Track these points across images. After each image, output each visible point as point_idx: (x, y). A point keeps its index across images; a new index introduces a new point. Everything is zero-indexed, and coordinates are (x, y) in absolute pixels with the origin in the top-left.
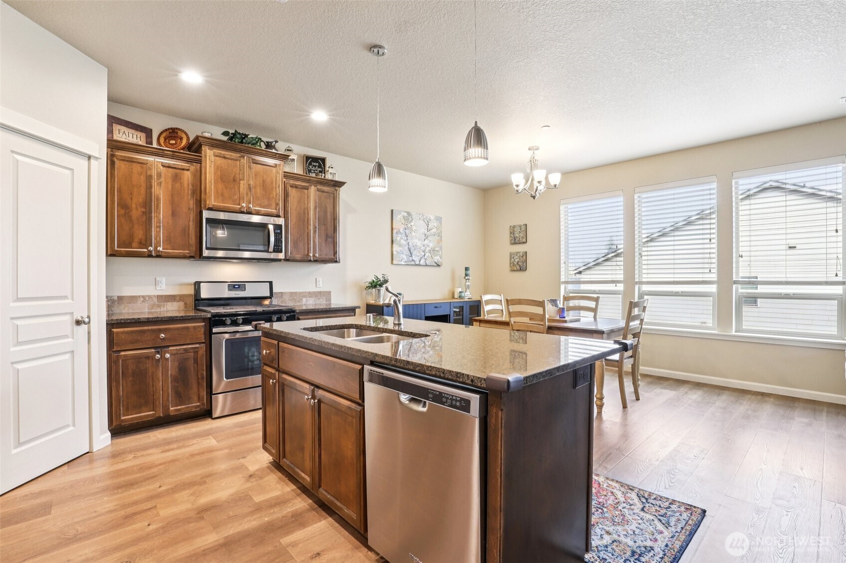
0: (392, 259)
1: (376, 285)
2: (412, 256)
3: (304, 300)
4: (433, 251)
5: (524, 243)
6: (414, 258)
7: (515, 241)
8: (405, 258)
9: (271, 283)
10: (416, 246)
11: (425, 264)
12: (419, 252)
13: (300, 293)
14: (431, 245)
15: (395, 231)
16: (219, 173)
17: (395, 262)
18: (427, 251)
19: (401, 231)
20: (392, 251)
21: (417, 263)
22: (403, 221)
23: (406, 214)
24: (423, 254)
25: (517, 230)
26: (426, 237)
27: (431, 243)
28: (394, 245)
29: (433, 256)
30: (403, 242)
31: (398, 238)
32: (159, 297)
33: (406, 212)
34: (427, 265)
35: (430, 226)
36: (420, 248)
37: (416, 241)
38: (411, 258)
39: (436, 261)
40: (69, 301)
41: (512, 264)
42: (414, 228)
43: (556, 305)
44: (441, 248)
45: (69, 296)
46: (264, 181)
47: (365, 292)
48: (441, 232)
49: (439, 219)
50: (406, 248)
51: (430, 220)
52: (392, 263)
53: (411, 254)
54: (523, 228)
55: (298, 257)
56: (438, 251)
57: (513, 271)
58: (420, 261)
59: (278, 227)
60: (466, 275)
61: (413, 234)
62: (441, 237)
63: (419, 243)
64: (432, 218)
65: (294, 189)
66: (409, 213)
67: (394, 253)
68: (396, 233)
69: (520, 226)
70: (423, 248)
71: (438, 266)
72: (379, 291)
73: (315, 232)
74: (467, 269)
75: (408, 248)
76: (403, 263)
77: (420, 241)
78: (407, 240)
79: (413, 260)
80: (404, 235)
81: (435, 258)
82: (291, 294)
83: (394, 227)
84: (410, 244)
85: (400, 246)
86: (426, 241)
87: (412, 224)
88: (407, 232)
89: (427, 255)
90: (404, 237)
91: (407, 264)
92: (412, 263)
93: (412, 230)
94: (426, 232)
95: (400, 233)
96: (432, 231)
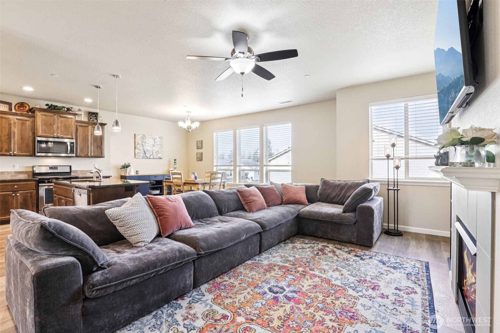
0: (135, 156)
1: (126, 167)
4: (158, 152)
5: (201, 148)
6: (147, 155)
7: (198, 148)
9: (70, 167)
10: (148, 150)
12: (150, 152)
13: (86, 171)
14: (157, 149)
15: (136, 144)
16: (43, 122)
17: (136, 157)
18: (154, 152)
19: (140, 143)
20: (135, 152)
21: (149, 157)
22: (141, 139)
23: (142, 136)
24: (152, 153)
25: (199, 143)
26: (154, 146)
27: (156, 149)
28: (136, 150)
30: (141, 148)
31: (138, 147)
32: (15, 172)
34: (154, 158)
35: (156, 141)
37: (148, 147)
38: (145, 155)
41: (197, 158)
42: (147, 142)
43: (194, 175)
44: (162, 151)
46: (65, 125)
47: (120, 170)
48: (162, 143)
49: (161, 138)
50: (143, 151)
52: (135, 157)
53: (145, 153)
54: (201, 142)
55: (82, 155)
56: (160, 152)
57: (198, 161)
58: (150, 157)
59: (71, 143)
60: (175, 163)
61: (146, 144)
62: (162, 146)
63: (150, 149)
64: (157, 137)
65: (81, 127)
66: (144, 135)
67: (136, 153)
68: (137, 144)
69: (200, 141)
70: (152, 151)
71: (160, 158)
72: (126, 170)
73: (91, 145)
74: (175, 160)
78: (143, 147)
79: (146, 156)
81: (159, 155)
82: (81, 171)
83: (136, 141)
84: (145, 149)
85: (139, 150)
86: (154, 148)
87: (146, 140)
88: (143, 143)
89: (154, 154)
90: (141, 146)
91: (143, 158)
92: (146, 157)
93: (146, 143)
94: (154, 144)
95: (139, 144)
96: (157, 143)
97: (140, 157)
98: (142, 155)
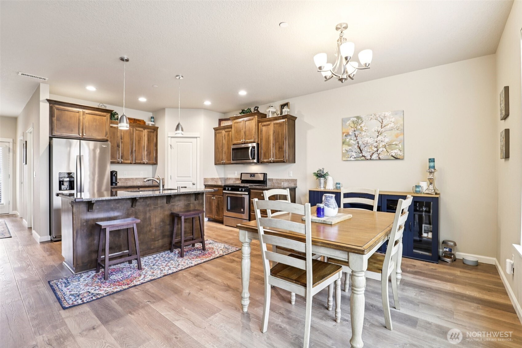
0: (343, 157)
2: (362, 153)
3: (282, 183)
4: (389, 146)
6: (364, 154)
8: (354, 155)
9: (264, 174)
10: (367, 143)
11: (378, 158)
12: (371, 148)
14: (387, 140)
15: (344, 135)
18: (381, 146)
19: (350, 133)
21: (368, 157)
22: (352, 125)
23: (355, 119)
24: (376, 149)
26: (379, 133)
28: (344, 146)
29: (388, 150)
30: (352, 142)
31: (347, 140)
32: (235, 178)
33: (355, 117)
34: (380, 159)
35: (384, 123)
36: (372, 145)
37: (367, 139)
38: (361, 155)
39: (394, 155)
40: (191, 178)
42: (364, 129)
44: (402, 141)
45: (191, 177)
48: (403, 125)
49: (399, 113)
50: (356, 147)
51: (385, 117)
52: (343, 160)
53: (361, 151)
55: (266, 161)
56: (396, 145)
58: (371, 156)
60: (431, 168)
61: (363, 133)
62: (402, 130)
63: (370, 141)
64: (387, 114)
66: (358, 118)
67: (343, 151)
68: (346, 136)
70: (375, 144)
71: (396, 158)
72: (321, 181)
74: (431, 160)
75: (358, 146)
76: (353, 159)
77: (371, 139)
78: (357, 139)
79: (363, 156)
80: (354, 136)
81: (392, 151)
83: (343, 132)
84: (360, 143)
85: (349, 145)
86: (379, 138)
87: (362, 125)
88: (357, 133)
89: (380, 150)
90: (353, 138)
91: (356, 159)
92: (363, 158)
93: (362, 130)
94: (379, 129)
95: (350, 135)
96: (388, 127)
97: (352, 159)
98: (354, 154)
